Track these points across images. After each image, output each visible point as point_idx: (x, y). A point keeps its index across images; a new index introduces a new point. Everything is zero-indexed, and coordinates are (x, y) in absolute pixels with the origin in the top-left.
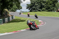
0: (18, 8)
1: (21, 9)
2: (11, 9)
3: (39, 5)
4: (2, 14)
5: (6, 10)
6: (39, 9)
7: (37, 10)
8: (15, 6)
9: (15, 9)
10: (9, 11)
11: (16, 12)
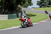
0: (30, 4)
1: (32, 5)
2: (24, 5)
3: (48, 1)
4: (16, 10)
5: (19, 6)
6: (48, 5)
7: (46, 6)
8: (27, 3)
9: (27, 5)
10: (22, 7)
11: (28, 8)
